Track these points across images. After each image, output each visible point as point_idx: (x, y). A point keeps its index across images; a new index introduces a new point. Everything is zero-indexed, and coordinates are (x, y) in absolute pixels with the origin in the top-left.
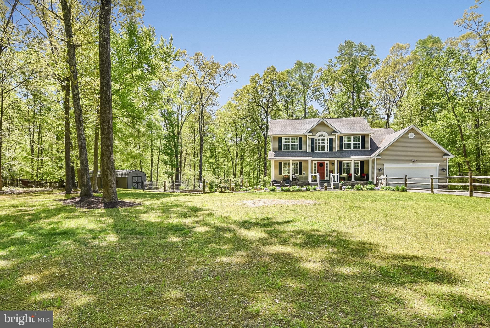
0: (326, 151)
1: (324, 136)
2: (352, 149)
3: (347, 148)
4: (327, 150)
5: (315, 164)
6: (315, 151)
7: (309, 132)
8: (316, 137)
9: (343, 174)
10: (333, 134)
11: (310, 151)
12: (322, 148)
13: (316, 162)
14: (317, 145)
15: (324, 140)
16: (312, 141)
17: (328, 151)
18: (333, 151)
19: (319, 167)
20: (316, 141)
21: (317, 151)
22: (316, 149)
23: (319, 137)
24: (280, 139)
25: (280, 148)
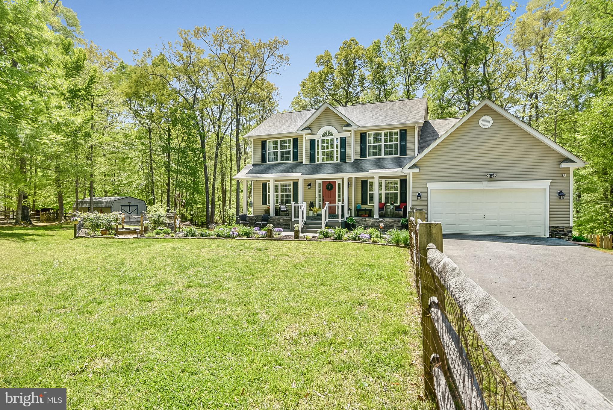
0: (335, 161)
1: (332, 135)
2: (383, 156)
3: (375, 154)
4: (337, 160)
5: (320, 184)
6: (316, 163)
7: (305, 129)
8: (318, 137)
9: (368, 204)
10: (345, 129)
11: (308, 162)
12: (328, 156)
13: (321, 182)
14: (321, 151)
15: (332, 140)
16: (312, 143)
17: (339, 161)
18: (348, 160)
19: (327, 191)
20: (318, 143)
21: (320, 162)
22: (318, 158)
23: (323, 136)
24: (264, 144)
25: (264, 160)
